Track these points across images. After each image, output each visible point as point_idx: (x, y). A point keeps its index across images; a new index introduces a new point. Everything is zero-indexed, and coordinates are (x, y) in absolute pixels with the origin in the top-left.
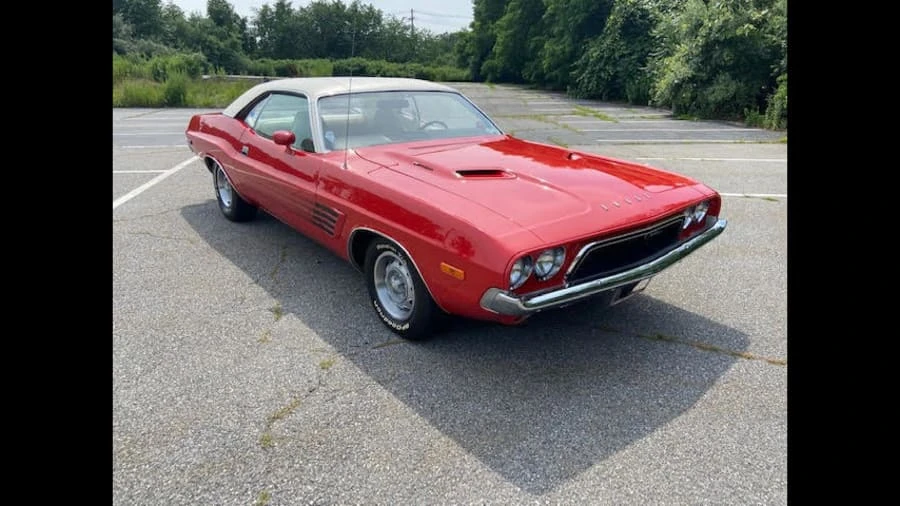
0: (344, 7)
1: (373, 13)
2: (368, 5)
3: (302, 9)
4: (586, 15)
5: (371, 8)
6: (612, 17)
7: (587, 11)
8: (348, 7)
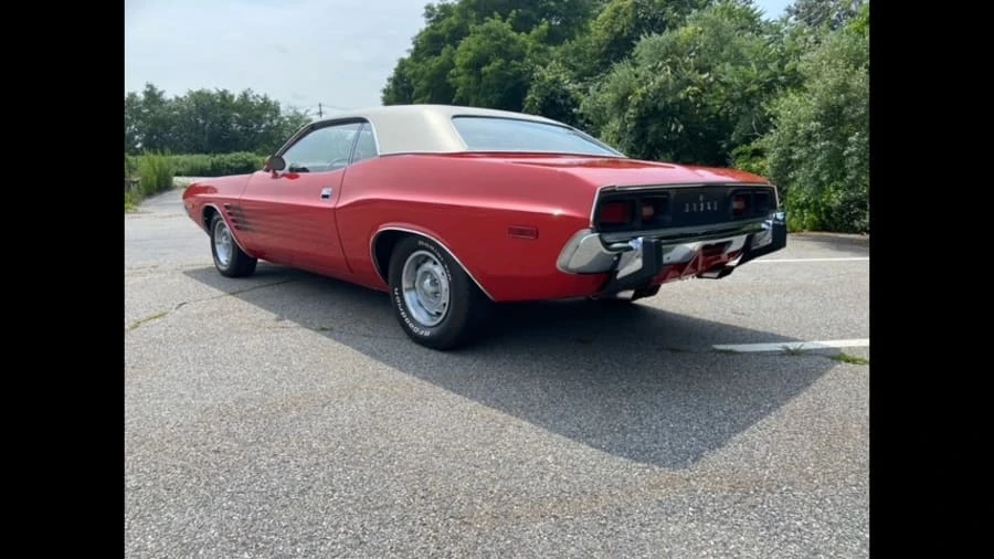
0: (232, 97)
1: (269, 104)
2: (262, 95)
3: (177, 98)
4: (501, 95)
5: (265, 99)
6: (529, 97)
7: (501, 92)
8: (236, 99)
